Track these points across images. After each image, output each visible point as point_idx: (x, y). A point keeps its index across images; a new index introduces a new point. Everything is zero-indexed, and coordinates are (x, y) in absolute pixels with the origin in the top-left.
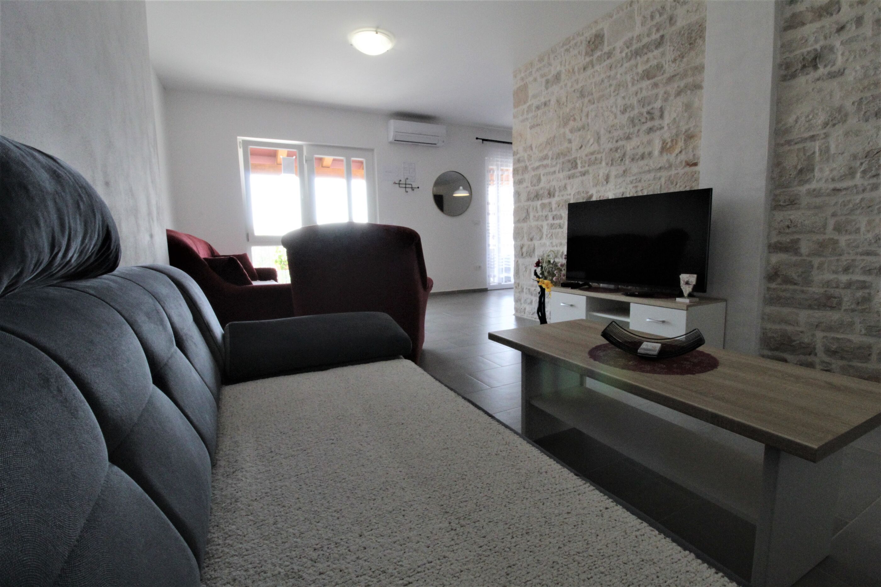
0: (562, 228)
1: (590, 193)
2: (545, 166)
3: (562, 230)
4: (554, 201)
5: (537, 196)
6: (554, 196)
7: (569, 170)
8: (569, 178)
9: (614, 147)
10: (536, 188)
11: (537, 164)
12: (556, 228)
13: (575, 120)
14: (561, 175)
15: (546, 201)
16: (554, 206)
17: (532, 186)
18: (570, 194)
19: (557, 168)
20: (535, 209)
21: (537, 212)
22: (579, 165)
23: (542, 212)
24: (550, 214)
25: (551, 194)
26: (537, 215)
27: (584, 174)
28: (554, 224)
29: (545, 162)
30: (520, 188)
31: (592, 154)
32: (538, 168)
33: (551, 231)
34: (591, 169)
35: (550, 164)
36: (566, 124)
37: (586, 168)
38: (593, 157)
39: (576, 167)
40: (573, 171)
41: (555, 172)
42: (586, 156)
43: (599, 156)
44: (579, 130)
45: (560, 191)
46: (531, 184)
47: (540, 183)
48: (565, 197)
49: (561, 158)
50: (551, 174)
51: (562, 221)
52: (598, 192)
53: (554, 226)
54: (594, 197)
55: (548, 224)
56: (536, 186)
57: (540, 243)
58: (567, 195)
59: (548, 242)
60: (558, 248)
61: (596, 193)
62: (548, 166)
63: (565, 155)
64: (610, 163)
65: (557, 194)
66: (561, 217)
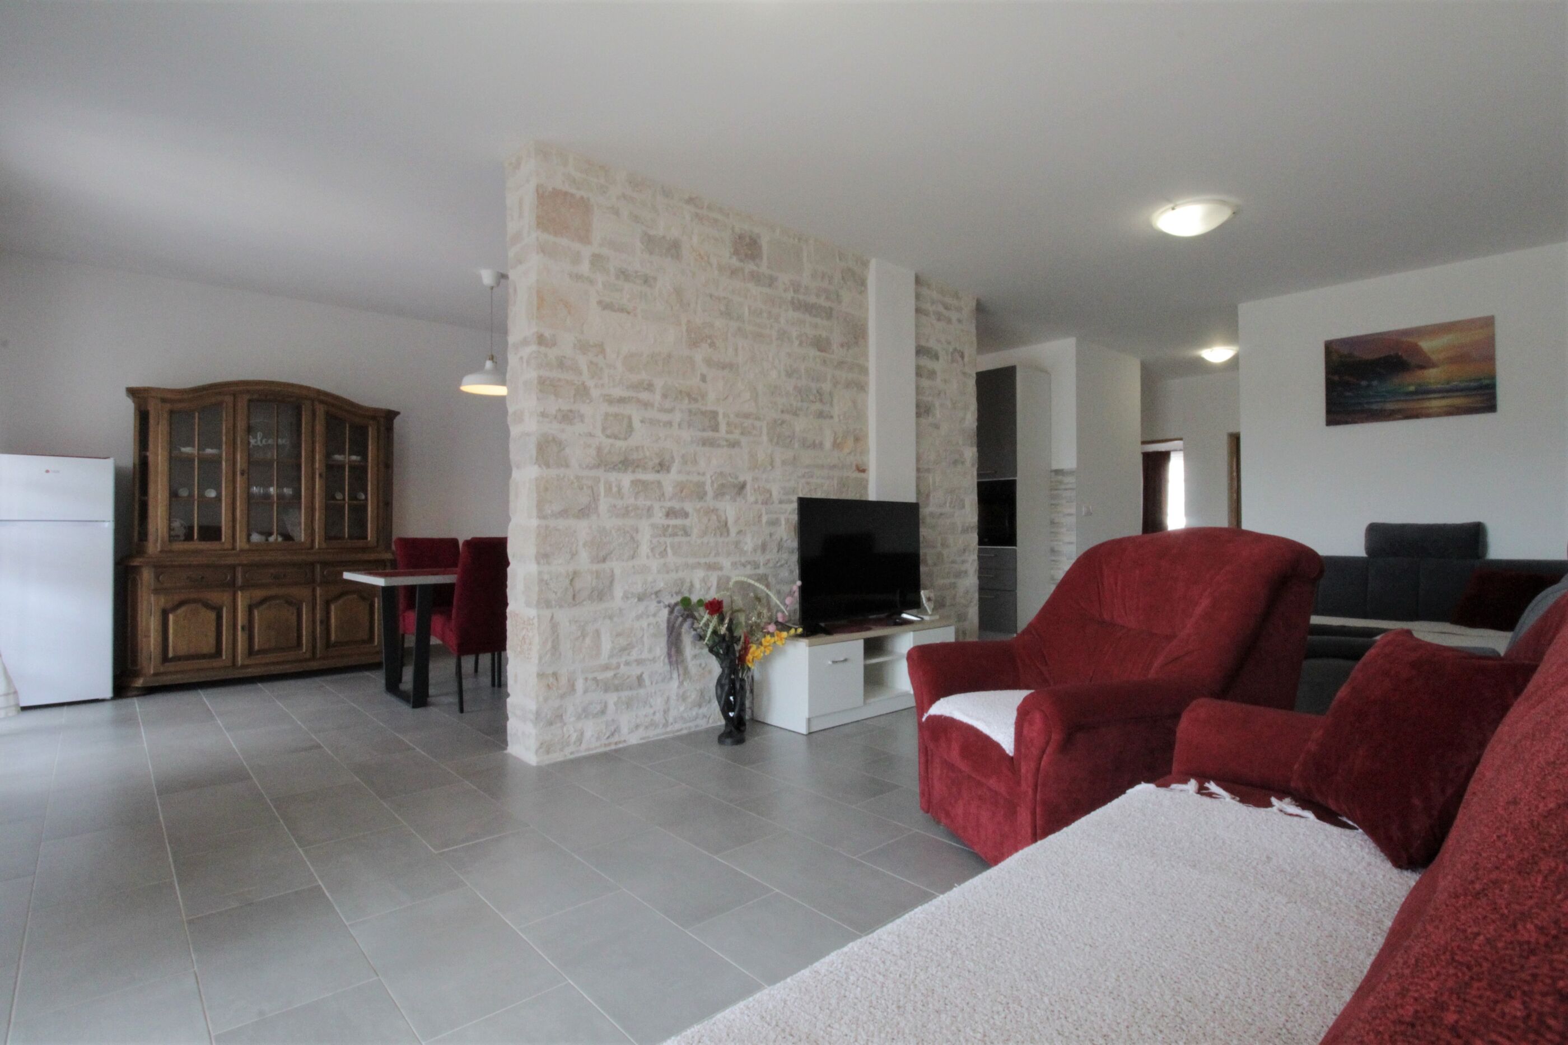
0: (690, 535)
1: (741, 479)
2: (646, 405)
3: (688, 539)
4: (669, 481)
5: (626, 464)
6: (668, 471)
7: (704, 430)
8: (704, 444)
9: (779, 419)
10: (620, 444)
11: (618, 392)
12: (675, 535)
13: (712, 345)
14: (686, 435)
15: (650, 477)
16: (669, 489)
17: (608, 437)
18: (704, 474)
19: (677, 417)
20: (614, 490)
21: (622, 498)
22: (723, 428)
23: (635, 499)
24: (657, 505)
25: (663, 466)
26: (620, 504)
27: (733, 444)
28: (668, 526)
29: (644, 396)
30: (563, 431)
31: (747, 416)
32: (621, 400)
33: (662, 539)
34: (744, 440)
35: (656, 405)
36: (694, 344)
37: (736, 436)
38: (747, 423)
39: (715, 428)
40: (709, 434)
41: (670, 424)
42: (737, 416)
43: (758, 424)
44: (723, 368)
45: (685, 463)
46: (604, 429)
47: (630, 436)
48: (695, 478)
49: (686, 401)
50: (661, 424)
51: (687, 522)
52: (755, 479)
53: (670, 530)
54: (748, 487)
55: (653, 526)
56: (619, 439)
57: (634, 567)
58: (699, 474)
59: (655, 564)
60: (680, 574)
61: (753, 480)
62: (652, 406)
63: (696, 400)
64: (775, 440)
65: (674, 469)
66: (686, 515)
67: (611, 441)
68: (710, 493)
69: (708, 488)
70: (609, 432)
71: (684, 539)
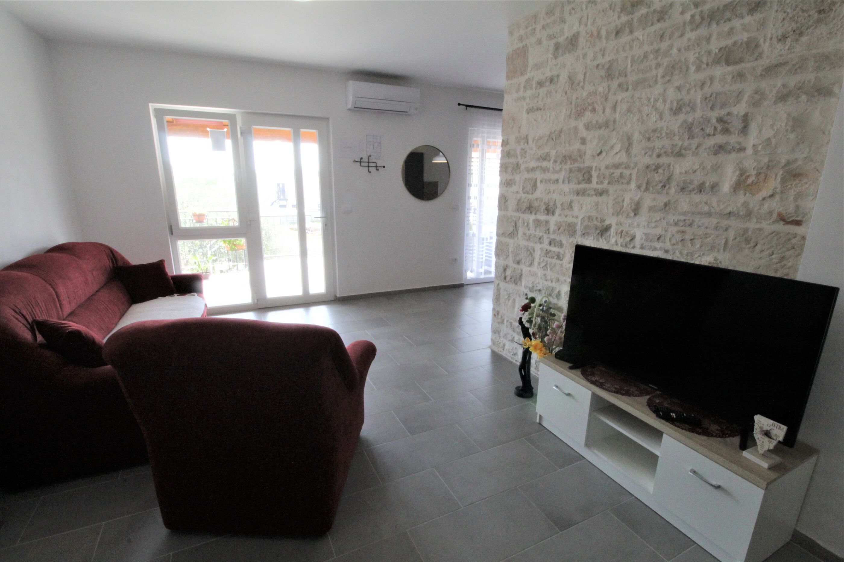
0: (562, 260)
1: (607, 223)
2: (545, 170)
4: (553, 220)
5: (530, 209)
6: (553, 214)
7: (579, 183)
8: (578, 194)
9: (653, 164)
10: (530, 196)
11: (533, 164)
12: (552, 257)
13: (594, 110)
14: (566, 188)
15: (542, 217)
16: (552, 227)
17: (524, 193)
18: (577, 217)
19: (561, 176)
20: (526, 224)
21: (529, 230)
22: (594, 180)
23: (535, 231)
24: (545, 236)
25: (549, 211)
26: (528, 233)
27: (600, 193)
28: (550, 251)
29: (545, 164)
30: (507, 191)
31: (617, 166)
32: (533, 169)
33: (546, 259)
34: (612, 189)
35: (551, 169)
36: (580, 114)
37: (605, 185)
38: (617, 172)
39: (589, 180)
40: (583, 186)
41: (557, 181)
42: (607, 167)
43: (627, 172)
44: (600, 128)
45: (563, 209)
46: (523, 189)
47: (535, 191)
48: (570, 220)
49: (569, 163)
50: (551, 182)
51: (561, 251)
52: (619, 224)
53: (550, 254)
54: (613, 230)
55: (542, 249)
56: (529, 194)
57: (530, 271)
58: (573, 217)
59: (540, 273)
60: (554, 284)
61: (617, 225)
62: (548, 170)
63: (575, 160)
64: (644, 186)
65: (558, 212)
66: (561, 245)
67: (526, 195)
68: (579, 233)
69: (578, 228)
70: (525, 191)
71: (558, 262)
